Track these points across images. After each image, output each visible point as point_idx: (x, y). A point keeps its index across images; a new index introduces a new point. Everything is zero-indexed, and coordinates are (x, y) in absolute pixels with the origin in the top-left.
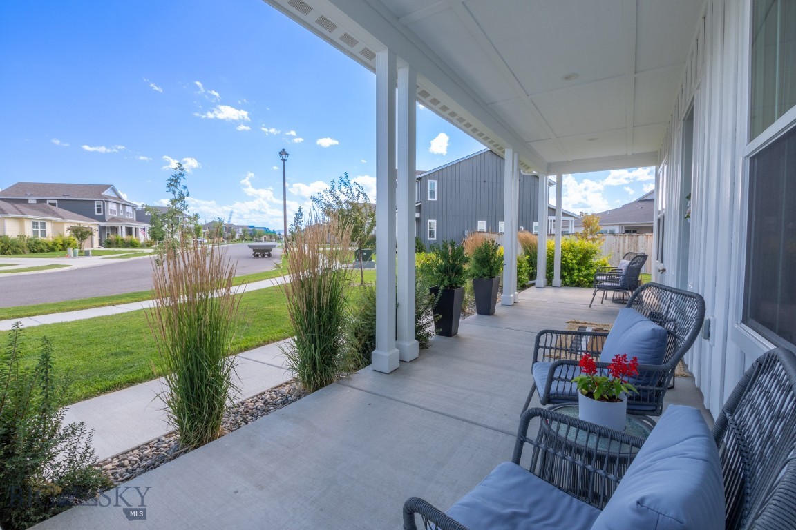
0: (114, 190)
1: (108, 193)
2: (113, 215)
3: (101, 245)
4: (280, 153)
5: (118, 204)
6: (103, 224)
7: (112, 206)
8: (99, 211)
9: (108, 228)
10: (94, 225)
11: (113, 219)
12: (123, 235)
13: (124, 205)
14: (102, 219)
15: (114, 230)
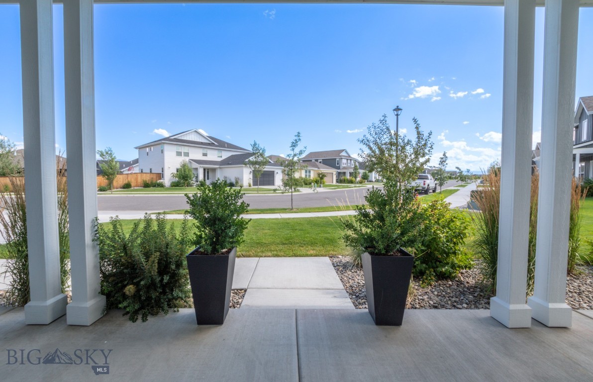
0: (346, 152)
1: (344, 154)
2: (344, 166)
3: (337, 182)
4: (394, 110)
5: (347, 159)
6: (339, 171)
7: (344, 161)
8: (338, 164)
9: (342, 173)
10: (334, 171)
11: (344, 168)
12: (348, 177)
13: (351, 160)
14: (339, 168)
15: (344, 173)
